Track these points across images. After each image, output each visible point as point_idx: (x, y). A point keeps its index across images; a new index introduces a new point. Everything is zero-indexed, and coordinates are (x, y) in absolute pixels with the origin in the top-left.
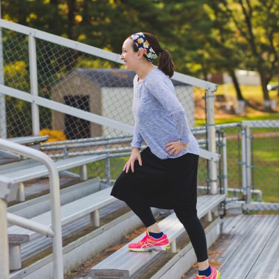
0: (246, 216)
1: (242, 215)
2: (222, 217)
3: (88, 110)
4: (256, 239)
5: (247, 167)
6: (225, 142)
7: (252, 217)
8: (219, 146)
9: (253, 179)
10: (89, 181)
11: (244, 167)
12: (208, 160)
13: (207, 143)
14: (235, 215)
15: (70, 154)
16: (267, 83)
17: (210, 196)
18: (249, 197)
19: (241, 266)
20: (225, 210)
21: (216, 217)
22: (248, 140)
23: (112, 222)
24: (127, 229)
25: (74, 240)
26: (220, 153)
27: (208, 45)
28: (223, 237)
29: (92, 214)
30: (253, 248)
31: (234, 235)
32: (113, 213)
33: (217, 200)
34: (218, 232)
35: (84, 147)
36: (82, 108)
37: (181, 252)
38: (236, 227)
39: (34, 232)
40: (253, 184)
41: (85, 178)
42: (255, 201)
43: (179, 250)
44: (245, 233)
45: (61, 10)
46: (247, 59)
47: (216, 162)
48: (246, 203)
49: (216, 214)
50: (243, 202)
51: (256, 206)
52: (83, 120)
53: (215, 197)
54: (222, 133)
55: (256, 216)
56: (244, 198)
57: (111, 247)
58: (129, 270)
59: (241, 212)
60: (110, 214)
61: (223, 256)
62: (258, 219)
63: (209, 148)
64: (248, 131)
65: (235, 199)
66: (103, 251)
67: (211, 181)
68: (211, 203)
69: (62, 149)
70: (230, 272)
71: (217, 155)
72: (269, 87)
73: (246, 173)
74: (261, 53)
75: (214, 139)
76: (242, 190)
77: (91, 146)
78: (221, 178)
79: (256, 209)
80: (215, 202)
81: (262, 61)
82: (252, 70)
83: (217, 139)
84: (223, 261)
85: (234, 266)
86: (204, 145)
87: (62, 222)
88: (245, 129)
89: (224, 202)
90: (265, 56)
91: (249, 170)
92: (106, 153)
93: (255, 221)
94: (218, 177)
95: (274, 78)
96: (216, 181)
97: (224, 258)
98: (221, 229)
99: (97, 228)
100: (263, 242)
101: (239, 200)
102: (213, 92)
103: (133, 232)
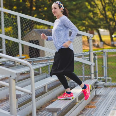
0: (105, 88)
1: (104, 88)
2: (96, 88)
3: (39, 45)
4: (110, 97)
5: (105, 68)
6: (97, 58)
7: (108, 88)
8: (95, 60)
9: (108, 73)
10: (43, 74)
11: (104, 68)
12: (90, 65)
13: (90, 59)
14: (101, 88)
15: (34, 63)
16: (112, 35)
17: (91, 80)
18: (107, 80)
19: (104, 107)
20: (97, 85)
21: (94, 88)
22: (106, 57)
23: (52, 90)
24: (58, 93)
25: (38, 97)
26: (95, 62)
27: (87, 19)
28: (96, 96)
29: (45, 87)
30: (109, 100)
31: (101, 96)
32: (52, 87)
33: (94, 81)
34: (94, 94)
35: (40, 60)
36: (36, 44)
37: (80, 102)
38: (102, 92)
39: (24, 93)
40: (108, 75)
41: (41, 73)
42: (109, 82)
43: (79, 101)
44: (105, 95)
45: (27, 5)
46: (104, 25)
47: (93, 66)
48: (105, 83)
49: (94, 87)
50: (104, 82)
51: (109, 84)
52: (36, 49)
53: (93, 80)
54: (96, 54)
55: (109, 88)
56: (104, 81)
57: (52, 100)
58: (61, 108)
59: (103, 86)
60: (51, 87)
61: (97, 103)
62: (110, 89)
63: (90, 60)
64: (106, 53)
65: (101, 81)
66: (49, 102)
67: (91, 74)
68: (92, 82)
69: (31, 61)
70: (100, 110)
71: (94, 63)
72: (113, 36)
73: (105, 71)
74: (110, 22)
75: (92, 57)
76: (104, 78)
77: (43, 60)
78: (95, 72)
79: (109, 85)
80: (93, 82)
81: (110, 25)
82: (106, 29)
83: (94, 57)
84: (97, 105)
85: (101, 107)
86: (88, 59)
87: (35, 89)
88: (105, 53)
89: (97, 82)
90: (111, 23)
91: (106, 69)
92: (49, 63)
93: (109, 90)
94: (94, 72)
95: (115, 32)
96: (93, 74)
97: (97, 104)
98: (96, 93)
99: (47, 92)
100: (113, 98)
101: (103, 82)
102: (92, 38)
103: (61, 94)
